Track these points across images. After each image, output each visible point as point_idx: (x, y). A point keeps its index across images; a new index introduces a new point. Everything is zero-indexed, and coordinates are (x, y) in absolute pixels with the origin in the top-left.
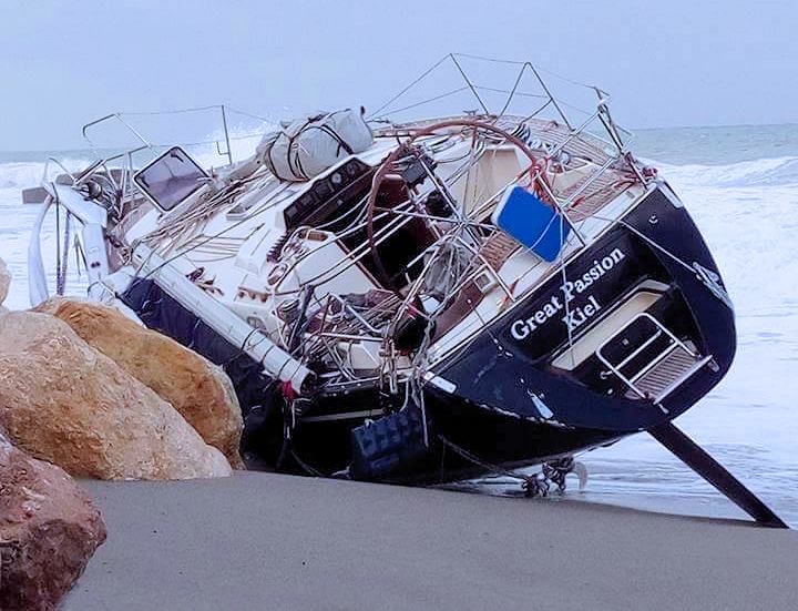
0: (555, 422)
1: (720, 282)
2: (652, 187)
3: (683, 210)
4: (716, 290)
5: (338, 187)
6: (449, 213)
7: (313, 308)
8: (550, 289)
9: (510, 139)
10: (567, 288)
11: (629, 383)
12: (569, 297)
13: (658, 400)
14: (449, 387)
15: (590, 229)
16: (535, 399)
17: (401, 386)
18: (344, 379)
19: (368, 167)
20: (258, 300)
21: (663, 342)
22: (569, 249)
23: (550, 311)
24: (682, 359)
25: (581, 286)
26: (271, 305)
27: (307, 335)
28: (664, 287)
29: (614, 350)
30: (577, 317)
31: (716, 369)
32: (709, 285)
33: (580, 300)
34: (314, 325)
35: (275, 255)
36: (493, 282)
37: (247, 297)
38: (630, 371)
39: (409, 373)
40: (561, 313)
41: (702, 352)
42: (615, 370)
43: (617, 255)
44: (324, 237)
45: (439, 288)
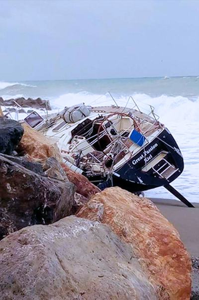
0: (143, 184)
1: (180, 152)
2: (164, 129)
3: (171, 134)
4: (179, 153)
5: (84, 126)
6: (116, 134)
7: (82, 156)
8: (141, 153)
9: (127, 116)
10: (145, 152)
11: (160, 175)
12: (145, 155)
13: (167, 178)
14: (119, 176)
15: (150, 139)
16: (139, 178)
17: (107, 175)
18: (91, 173)
19: (91, 121)
20: (67, 153)
21: (167, 165)
22: (145, 143)
23: (141, 158)
24: (172, 169)
25: (148, 152)
26: (70, 155)
27: (81, 162)
28: (167, 153)
29: (156, 167)
30: (147, 159)
31: (180, 171)
32: (177, 152)
33: (148, 155)
34: (82, 160)
35: (70, 142)
36: (128, 151)
37: (63, 152)
38: (160, 172)
39: (109, 172)
40: (144, 158)
41: (176, 168)
42: (157, 172)
43: (156, 145)
44: (83, 138)
45: (115, 152)
